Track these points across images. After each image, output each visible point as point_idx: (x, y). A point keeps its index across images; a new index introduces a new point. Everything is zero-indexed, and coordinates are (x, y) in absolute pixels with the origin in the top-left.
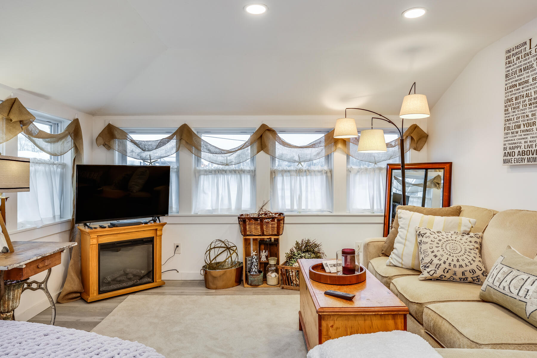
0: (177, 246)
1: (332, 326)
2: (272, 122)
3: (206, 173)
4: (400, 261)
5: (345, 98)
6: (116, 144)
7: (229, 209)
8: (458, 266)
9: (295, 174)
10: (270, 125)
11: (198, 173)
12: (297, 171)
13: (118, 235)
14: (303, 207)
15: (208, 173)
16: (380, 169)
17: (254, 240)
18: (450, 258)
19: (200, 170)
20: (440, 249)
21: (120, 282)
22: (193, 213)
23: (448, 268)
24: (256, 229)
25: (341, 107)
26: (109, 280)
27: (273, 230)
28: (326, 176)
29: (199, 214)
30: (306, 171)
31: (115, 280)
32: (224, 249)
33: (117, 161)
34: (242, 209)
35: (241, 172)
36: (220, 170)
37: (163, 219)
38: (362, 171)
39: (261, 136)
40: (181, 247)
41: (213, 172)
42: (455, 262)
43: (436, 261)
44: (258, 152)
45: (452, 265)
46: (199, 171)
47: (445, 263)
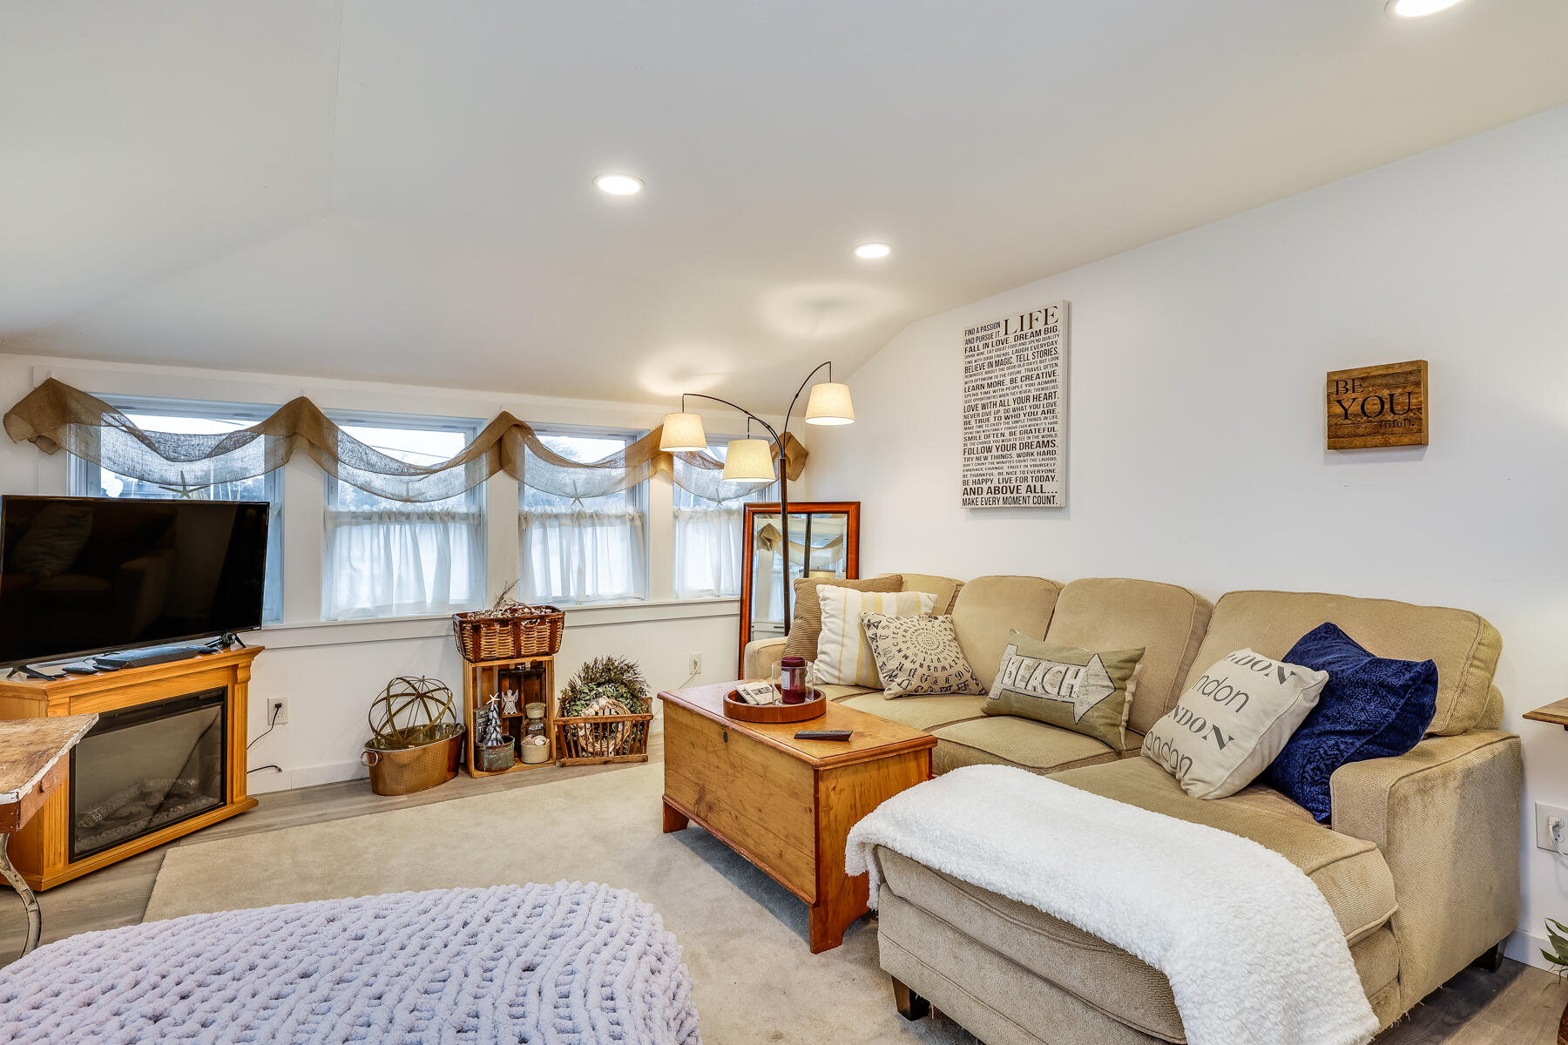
0: (278, 706)
1: (834, 789)
2: (523, 407)
3: (354, 520)
4: (837, 673)
5: (682, 374)
6: (70, 437)
7: (421, 604)
8: (940, 670)
9: (569, 521)
10: (519, 415)
11: (333, 522)
12: (573, 515)
13: (130, 690)
14: (589, 591)
15: (361, 519)
16: (729, 512)
17: (484, 669)
18: (928, 658)
19: (340, 512)
20: (909, 644)
21: (129, 819)
22: (323, 620)
23: (927, 673)
24: (503, 644)
25: (676, 390)
26: (98, 818)
27: (540, 643)
28: (631, 527)
29: (341, 619)
30: (591, 516)
31: (113, 818)
32: (409, 699)
33: (74, 488)
34: (451, 603)
35: (446, 518)
36: (395, 513)
37: (249, 639)
38: (698, 515)
39: (500, 440)
40: (289, 711)
41: (376, 519)
42: (936, 663)
43: (908, 665)
44: (492, 473)
45: (932, 669)
46: (338, 515)
47: (921, 666)
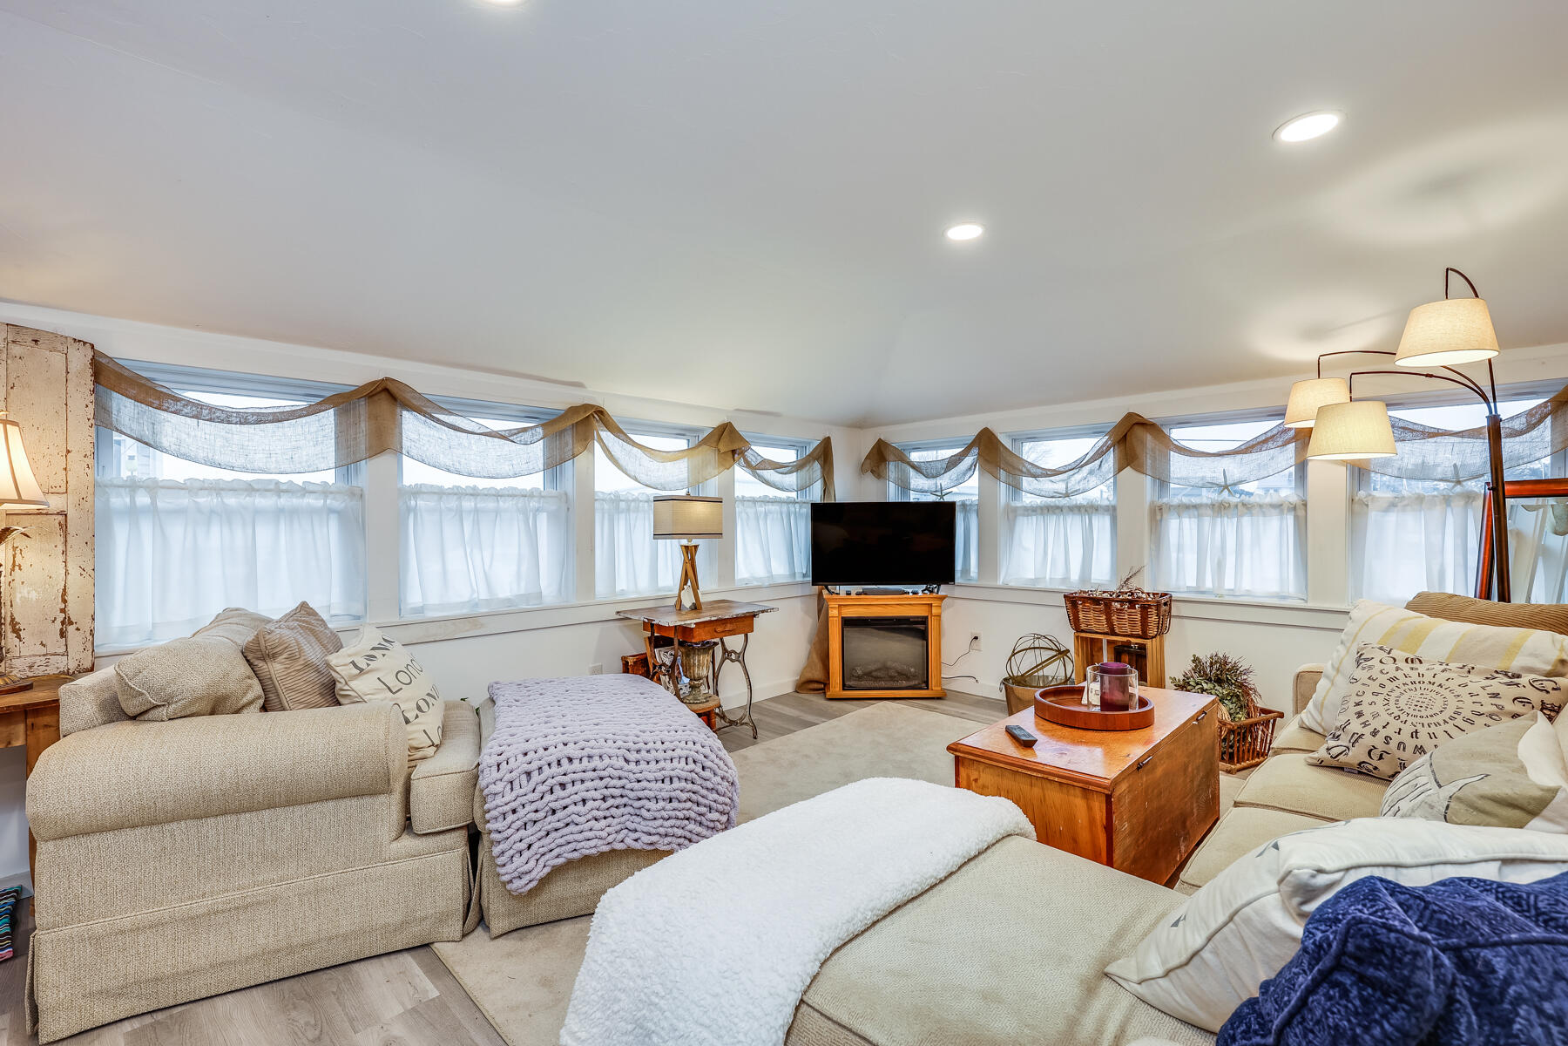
0: (976, 638)
2: (1148, 405)
3: (1026, 513)
5: (1315, 333)
6: (892, 469)
7: (1066, 579)
9: (1209, 512)
10: (1148, 415)
11: (1013, 514)
12: (1214, 505)
13: (870, 607)
14: (1229, 584)
15: (1030, 512)
16: (1469, 497)
17: (1109, 642)
19: (1017, 507)
20: (1378, 698)
21: (877, 678)
22: (1000, 583)
24: (1098, 621)
25: (1307, 353)
26: (860, 672)
27: (1133, 625)
28: (1294, 516)
29: (1012, 584)
30: (1236, 506)
31: (869, 675)
32: (1054, 653)
33: (892, 495)
34: (1093, 581)
35: (1091, 509)
36: (1052, 507)
37: (944, 590)
38: (1405, 502)
39: (1125, 436)
40: (982, 639)
41: (1039, 511)
44: (1120, 470)
46: (1015, 510)
